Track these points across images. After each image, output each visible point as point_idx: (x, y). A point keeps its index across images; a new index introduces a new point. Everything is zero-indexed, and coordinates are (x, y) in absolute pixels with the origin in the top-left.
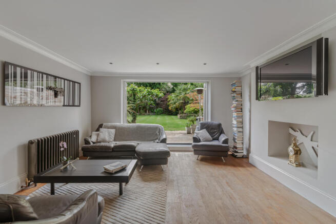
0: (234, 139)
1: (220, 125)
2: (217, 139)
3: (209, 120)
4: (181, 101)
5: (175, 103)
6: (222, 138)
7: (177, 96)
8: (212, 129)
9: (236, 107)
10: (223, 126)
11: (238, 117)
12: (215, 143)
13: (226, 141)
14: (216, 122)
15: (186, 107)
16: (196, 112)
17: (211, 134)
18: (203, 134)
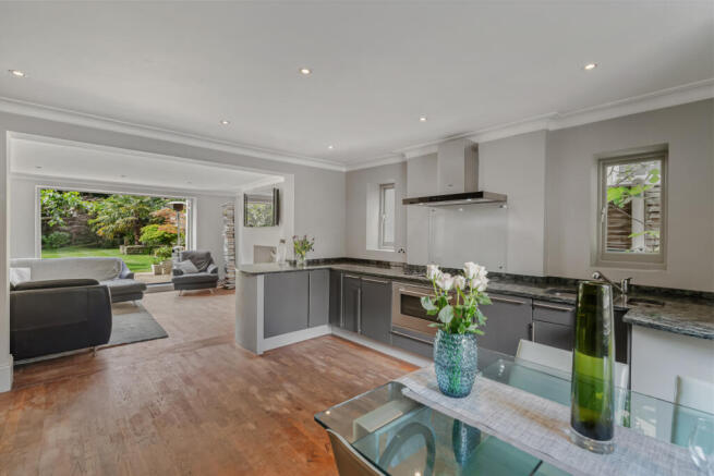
0: (226, 269)
1: (208, 254)
2: (205, 270)
3: (195, 248)
4: (131, 218)
5: (113, 221)
6: (211, 268)
7: (120, 206)
8: (198, 259)
9: (227, 233)
10: (212, 255)
11: (229, 244)
12: (203, 274)
13: (215, 271)
14: (203, 251)
15: (142, 229)
16: (167, 240)
17: (196, 265)
18: (187, 266)
